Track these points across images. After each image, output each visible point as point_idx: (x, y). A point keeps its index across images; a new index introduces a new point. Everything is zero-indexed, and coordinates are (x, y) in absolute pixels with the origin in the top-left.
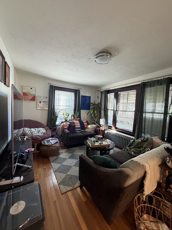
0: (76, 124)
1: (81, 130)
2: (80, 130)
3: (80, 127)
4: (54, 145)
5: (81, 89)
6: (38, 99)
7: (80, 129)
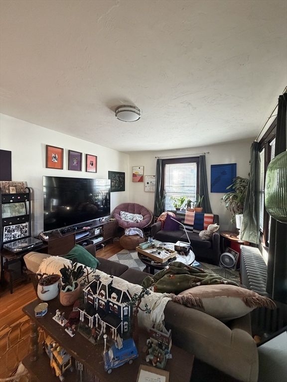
0: (186, 218)
1: (194, 231)
2: (192, 230)
3: (193, 224)
4: (130, 237)
5: (208, 153)
6: (146, 179)
7: (192, 228)
